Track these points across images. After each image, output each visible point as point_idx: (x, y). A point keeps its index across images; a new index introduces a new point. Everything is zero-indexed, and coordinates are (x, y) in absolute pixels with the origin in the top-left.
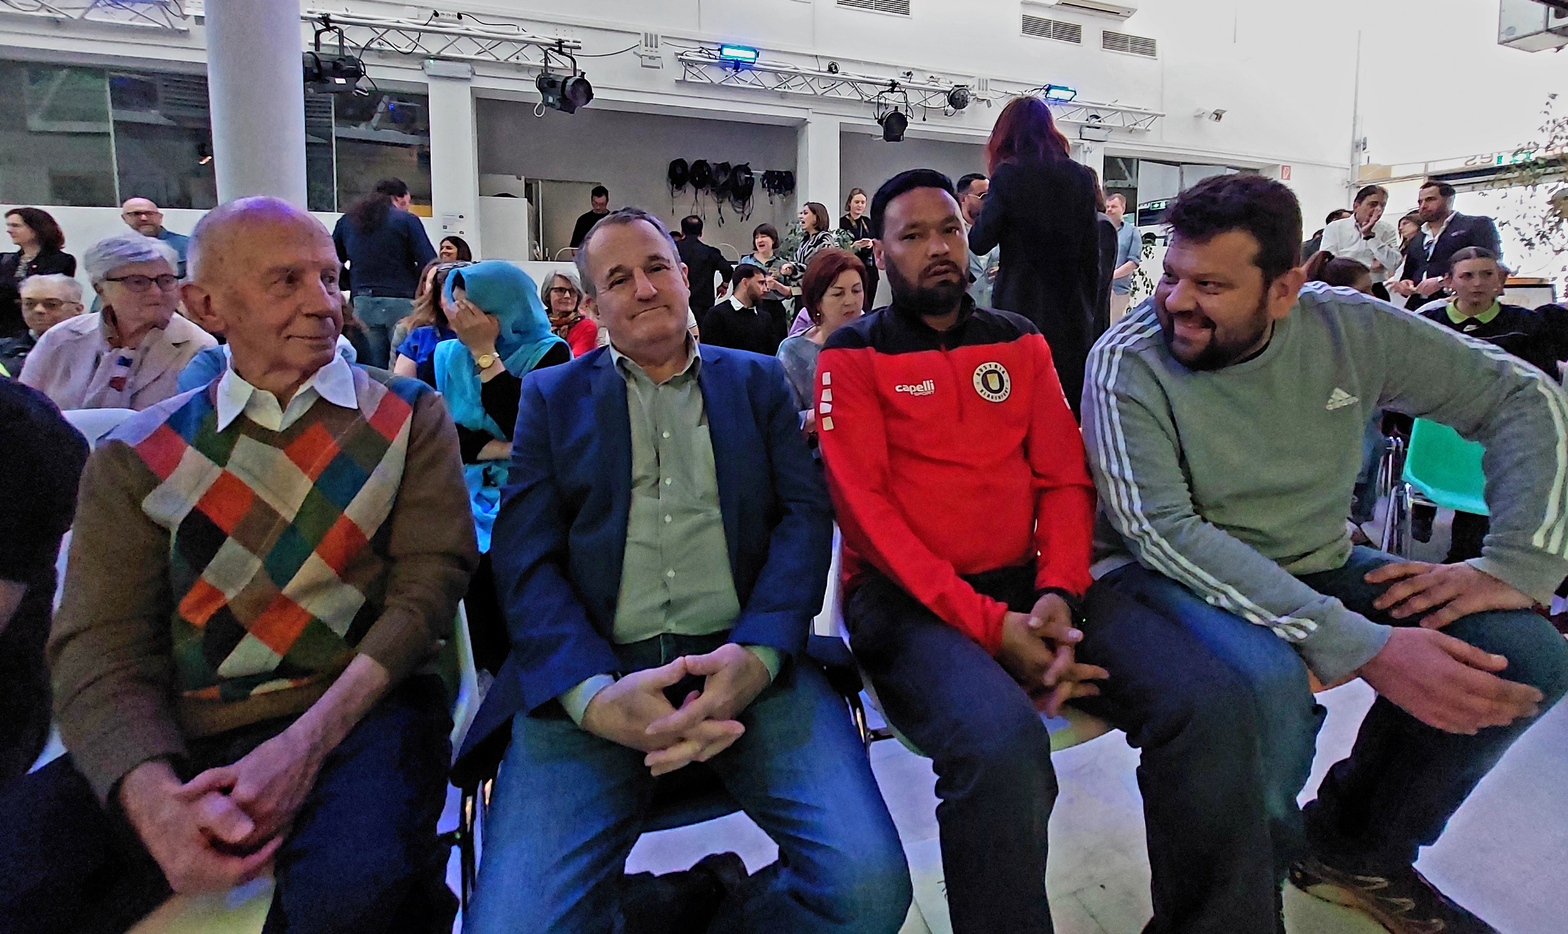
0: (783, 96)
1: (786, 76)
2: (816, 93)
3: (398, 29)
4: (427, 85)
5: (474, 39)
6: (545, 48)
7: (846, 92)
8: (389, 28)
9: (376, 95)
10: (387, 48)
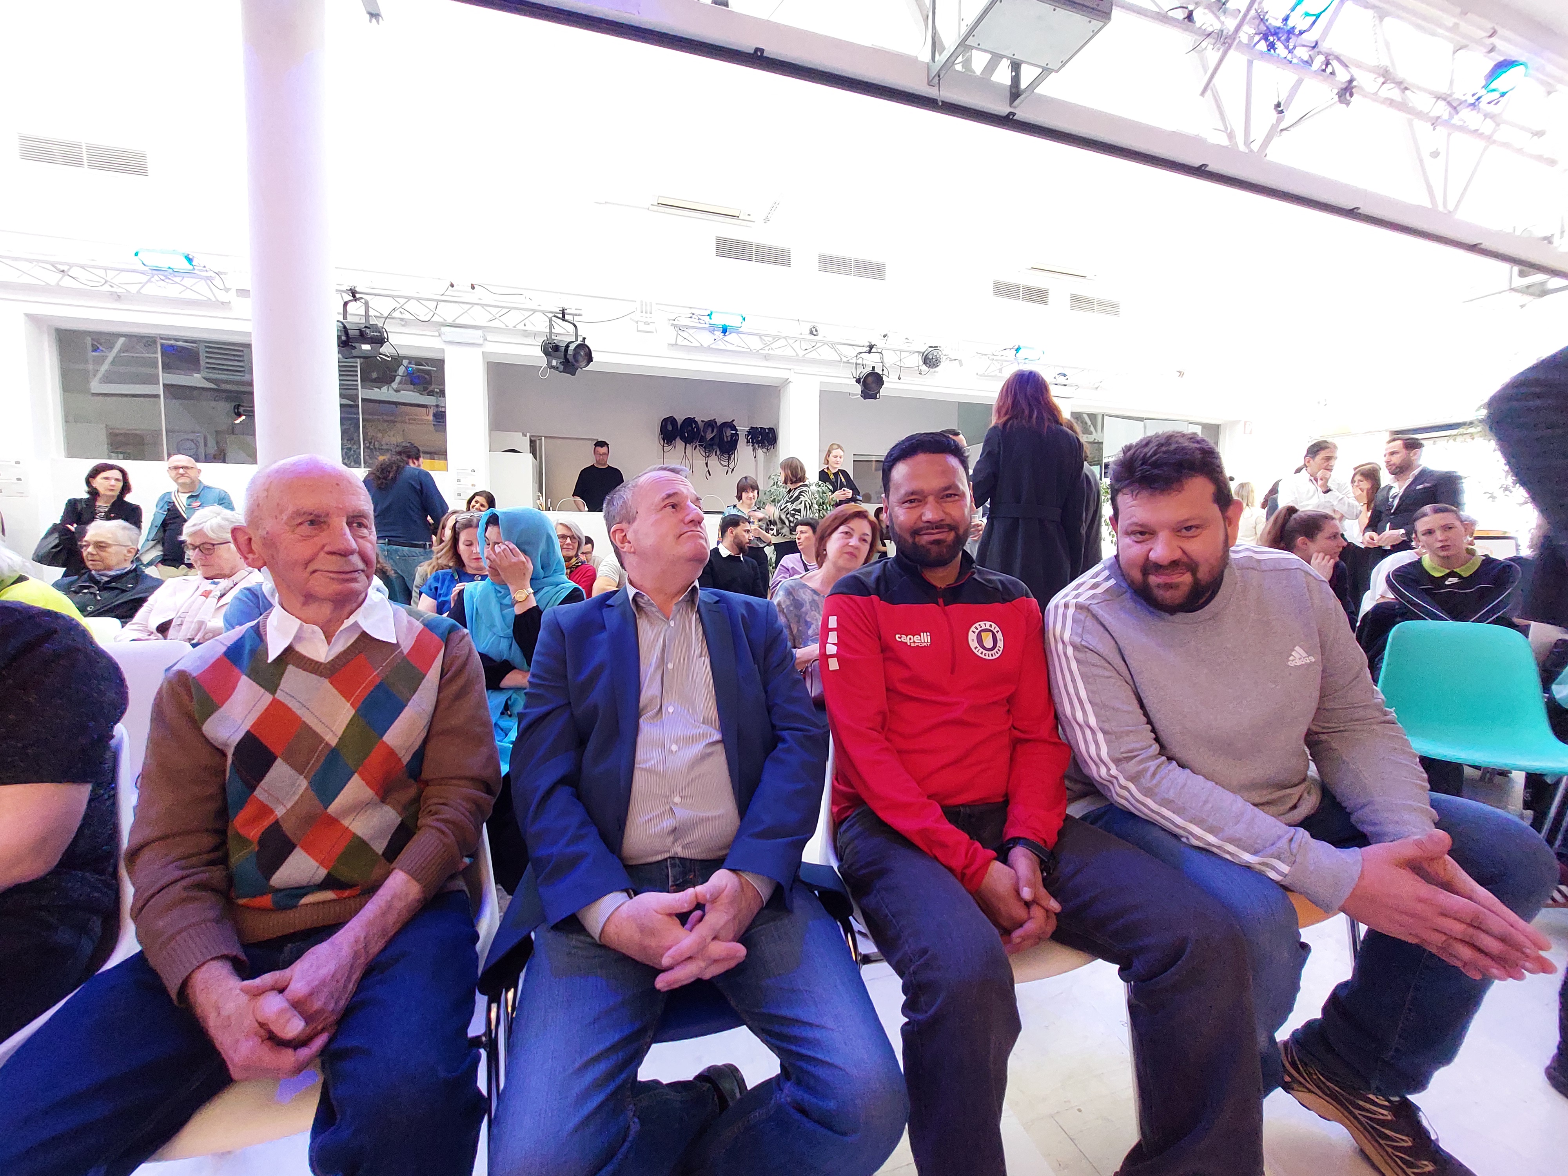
0: (766, 357)
1: (770, 339)
2: (797, 355)
3: (418, 300)
4: (443, 350)
5: (488, 308)
6: (550, 315)
7: (826, 353)
8: (409, 299)
9: (397, 360)
10: (407, 316)
